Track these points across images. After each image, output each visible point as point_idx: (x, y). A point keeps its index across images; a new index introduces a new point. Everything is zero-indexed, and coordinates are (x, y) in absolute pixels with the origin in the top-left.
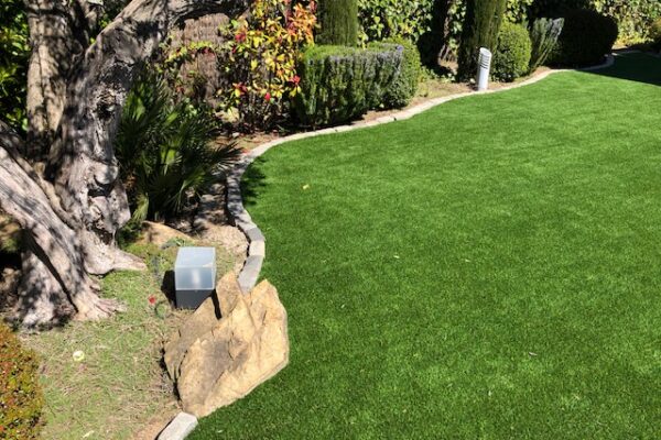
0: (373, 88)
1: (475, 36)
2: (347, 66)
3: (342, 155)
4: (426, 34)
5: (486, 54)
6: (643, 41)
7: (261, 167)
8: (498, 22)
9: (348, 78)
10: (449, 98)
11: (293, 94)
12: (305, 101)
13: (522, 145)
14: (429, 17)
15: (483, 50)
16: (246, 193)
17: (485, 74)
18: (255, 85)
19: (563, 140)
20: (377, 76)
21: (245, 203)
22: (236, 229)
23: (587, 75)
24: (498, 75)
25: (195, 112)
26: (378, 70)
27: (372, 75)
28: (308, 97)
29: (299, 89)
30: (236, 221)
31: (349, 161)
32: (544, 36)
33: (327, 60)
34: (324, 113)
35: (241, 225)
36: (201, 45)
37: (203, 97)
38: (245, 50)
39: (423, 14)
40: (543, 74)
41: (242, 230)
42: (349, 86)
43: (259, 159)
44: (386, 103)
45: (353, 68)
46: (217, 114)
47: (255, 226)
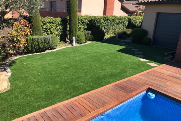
0: (44, 44)
1: (72, 34)
2: (37, 39)
3: (36, 58)
4: (62, 34)
5: (74, 38)
6: (113, 36)
7: (16, 61)
8: (76, 31)
9: (38, 42)
10: (66, 47)
11: (25, 46)
12: (28, 47)
13: (77, 55)
14: (62, 30)
15: (73, 37)
16: (10, 65)
17: (74, 42)
18: (16, 44)
19: (85, 54)
20: (45, 42)
21: (9, 67)
22: (6, 72)
23: (98, 42)
24: (78, 43)
25: (3, 51)
26: (45, 40)
27: (44, 41)
28: (29, 46)
29: (27, 45)
30: (6, 70)
31: (37, 59)
32: (87, 34)
33: (33, 39)
34: (33, 50)
35: (7, 71)
36: (4, 36)
37: (5, 48)
38: (13, 36)
39: (60, 30)
40: (89, 42)
41: (7, 72)
42: (38, 44)
43: (16, 59)
44: (50, 48)
45: (39, 40)
46: (9, 52)
47: (10, 71)
